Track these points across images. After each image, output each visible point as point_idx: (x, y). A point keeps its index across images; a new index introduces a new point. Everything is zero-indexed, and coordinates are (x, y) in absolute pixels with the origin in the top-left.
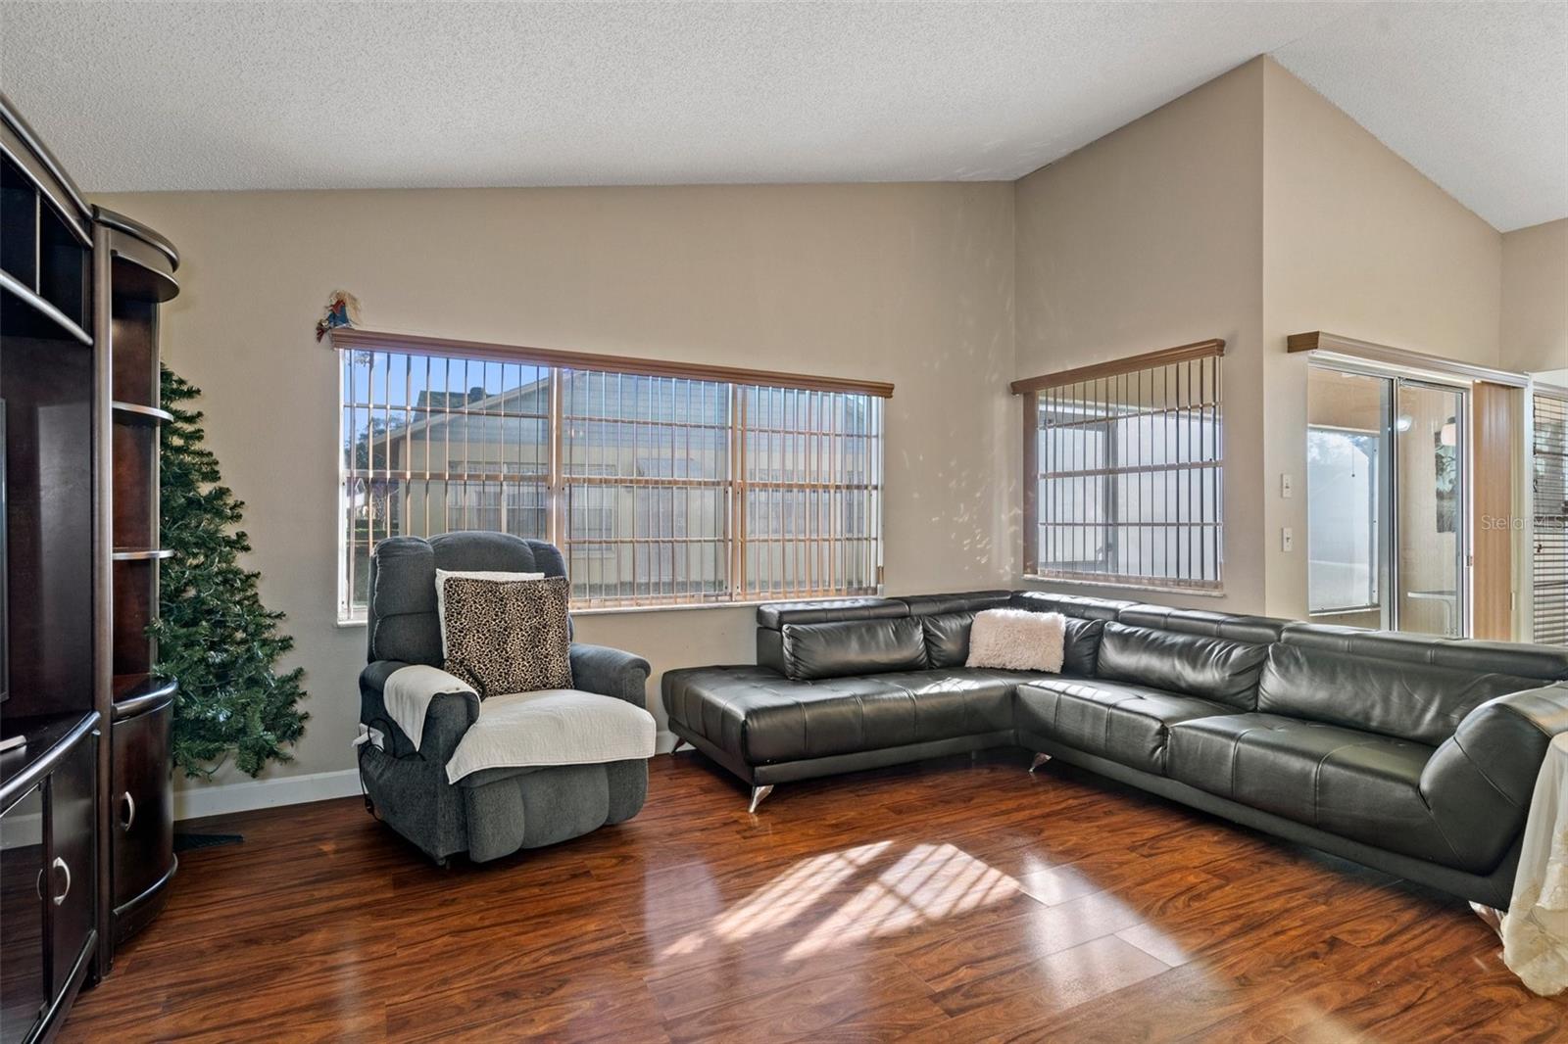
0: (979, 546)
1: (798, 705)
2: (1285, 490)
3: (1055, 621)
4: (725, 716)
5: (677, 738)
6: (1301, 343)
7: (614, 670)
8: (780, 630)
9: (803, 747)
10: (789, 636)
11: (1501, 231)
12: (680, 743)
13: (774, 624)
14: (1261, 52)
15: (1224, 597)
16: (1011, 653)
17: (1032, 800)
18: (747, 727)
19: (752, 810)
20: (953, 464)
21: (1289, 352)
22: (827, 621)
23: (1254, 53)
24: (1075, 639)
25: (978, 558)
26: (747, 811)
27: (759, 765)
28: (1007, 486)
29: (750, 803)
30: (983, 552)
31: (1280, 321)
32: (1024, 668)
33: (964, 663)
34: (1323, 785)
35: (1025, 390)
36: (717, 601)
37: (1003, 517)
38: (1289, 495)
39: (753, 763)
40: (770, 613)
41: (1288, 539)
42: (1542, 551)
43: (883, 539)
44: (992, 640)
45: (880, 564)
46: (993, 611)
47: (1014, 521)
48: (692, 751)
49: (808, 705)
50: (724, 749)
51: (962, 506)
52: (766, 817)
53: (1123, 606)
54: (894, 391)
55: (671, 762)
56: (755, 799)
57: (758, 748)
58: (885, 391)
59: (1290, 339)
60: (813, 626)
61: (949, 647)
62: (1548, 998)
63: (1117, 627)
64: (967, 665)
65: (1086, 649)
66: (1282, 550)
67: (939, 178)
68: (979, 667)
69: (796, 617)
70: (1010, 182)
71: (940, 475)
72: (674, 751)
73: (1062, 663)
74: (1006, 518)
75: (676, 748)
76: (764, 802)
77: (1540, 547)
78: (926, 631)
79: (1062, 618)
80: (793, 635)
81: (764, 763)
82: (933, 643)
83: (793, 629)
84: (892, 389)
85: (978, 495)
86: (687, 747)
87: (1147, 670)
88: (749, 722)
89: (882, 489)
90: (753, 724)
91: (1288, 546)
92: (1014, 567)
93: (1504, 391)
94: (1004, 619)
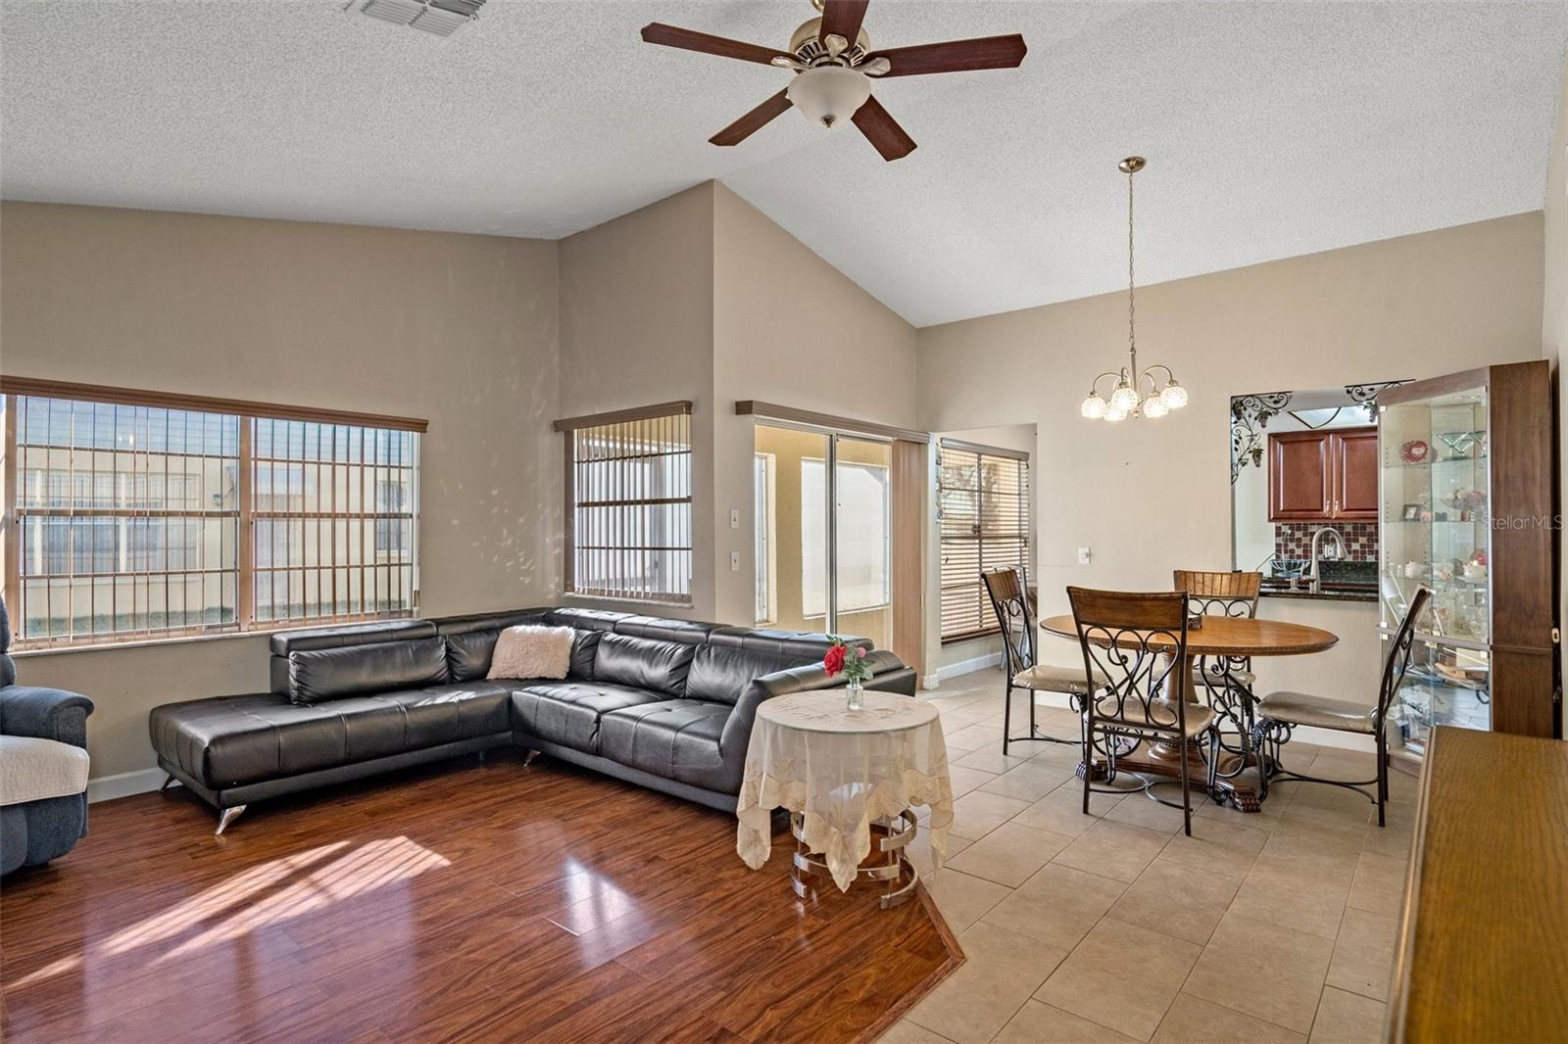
0: (523, 568)
1: (273, 729)
2: (733, 522)
3: (564, 634)
4: (193, 743)
5: (168, 775)
6: (743, 408)
7: (45, 710)
8: (287, 657)
9: (276, 765)
10: (295, 662)
11: (917, 327)
12: (171, 779)
13: (283, 652)
14: (711, 177)
15: (692, 607)
16: (524, 664)
17: (507, 789)
18: (210, 754)
19: (219, 831)
20: (495, 492)
21: (737, 414)
22: (344, 646)
23: (706, 177)
24: (579, 648)
25: (522, 578)
26: (214, 834)
27: (226, 788)
28: (553, 512)
29: (218, 826)
30: (527, 573)
31: (726, 390)
32: (533, 676)
33: (486, 676)
34: (676, 748)
35: (564, 428)
36: (222, 632)
37: (547, 540)
38: (737, 527)
39: (216, 786)
40: (280, 641)
41: (735, 561)
42: (949, 562)
43: (419, 564)
44: (508, 655)
45: (416, 587)
46: (515, 627)
47: (556, 544)
48: (179, 786)
49: (283, 727)
50: (194, 777)
51: (505, 531)
52: (236, 836)
53: (619, 617)
54: (428, 427)
55: (160, 798)
56: (223, 821)
57: (220, 772)
58: (420, 426)
59: (738, 404)
60: (323, 652)
61: (474, 662)
62: (758, 871)
63: (612, 636)
64: (488, 678)
65: (586, 656)
66: (730, 569)
67: (479, 231)
68: (497, 679)
69: (301, 645)
70: (556, 241)
71: (482, 502)
72: (164, 788)
73: (568, 670)
74: (550, 541)
75: (167, 784)
76: (235, 823)
77: (947, 559)
78: (448, 650)
79: (572, 631)
80: (300, 661)
81: (230, 786)
82: (456, 660)
83: (299, 655)
84: (427, 424)
85: (521, 520)
86: (176, 783)
87: (624, 671)
88: (212, 749)
89: (418, 517)
90: (218, 752)
91: (735, 567)
92: (557, 585)
93: (917, 446)
94: (521, 634)
